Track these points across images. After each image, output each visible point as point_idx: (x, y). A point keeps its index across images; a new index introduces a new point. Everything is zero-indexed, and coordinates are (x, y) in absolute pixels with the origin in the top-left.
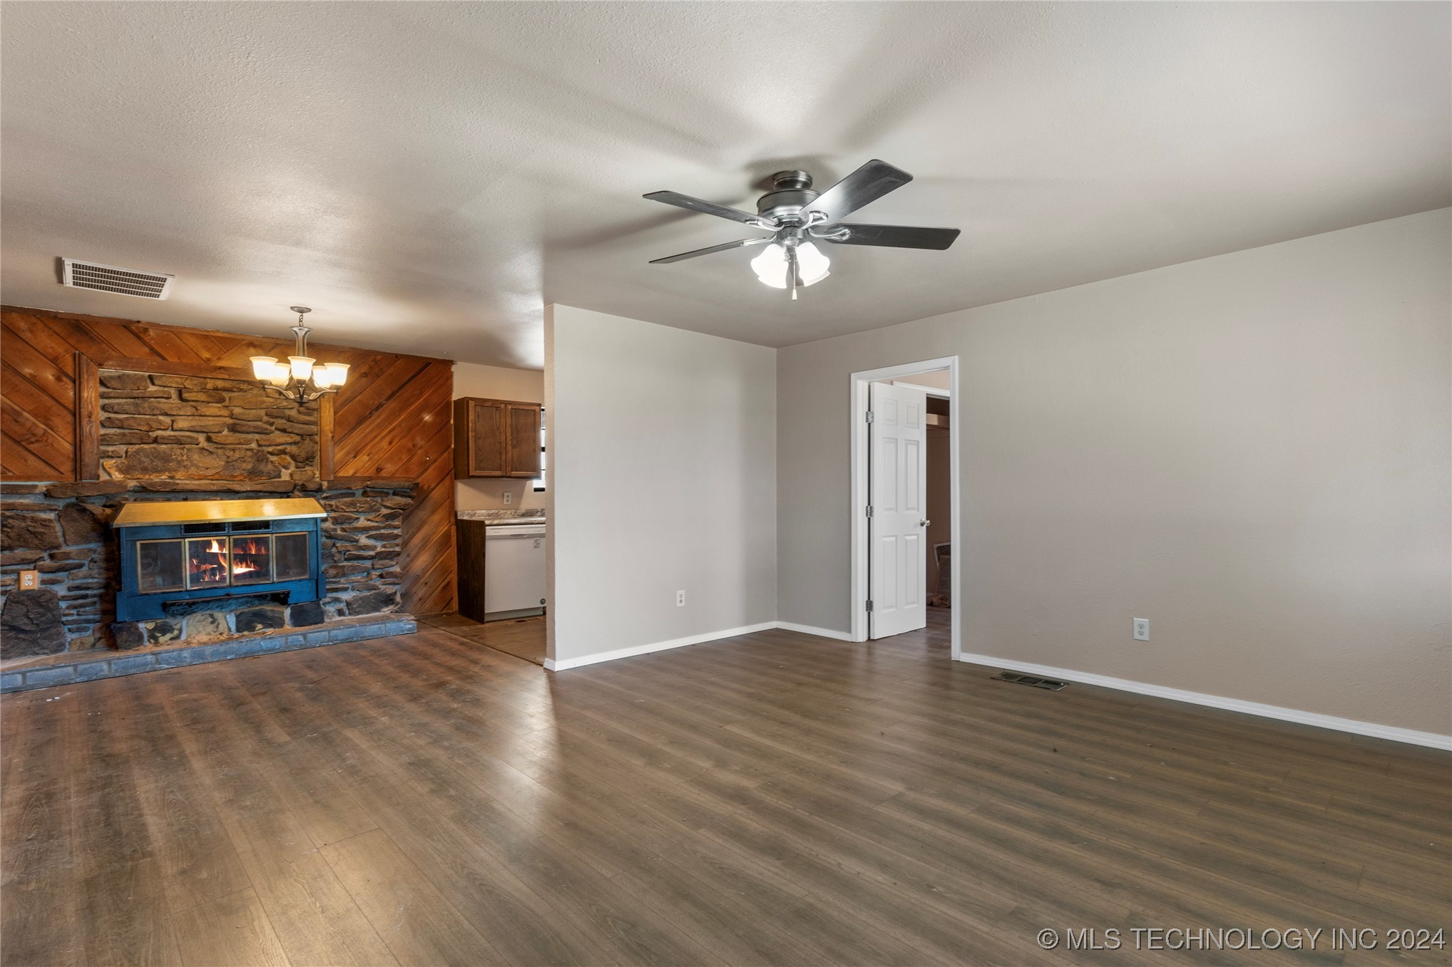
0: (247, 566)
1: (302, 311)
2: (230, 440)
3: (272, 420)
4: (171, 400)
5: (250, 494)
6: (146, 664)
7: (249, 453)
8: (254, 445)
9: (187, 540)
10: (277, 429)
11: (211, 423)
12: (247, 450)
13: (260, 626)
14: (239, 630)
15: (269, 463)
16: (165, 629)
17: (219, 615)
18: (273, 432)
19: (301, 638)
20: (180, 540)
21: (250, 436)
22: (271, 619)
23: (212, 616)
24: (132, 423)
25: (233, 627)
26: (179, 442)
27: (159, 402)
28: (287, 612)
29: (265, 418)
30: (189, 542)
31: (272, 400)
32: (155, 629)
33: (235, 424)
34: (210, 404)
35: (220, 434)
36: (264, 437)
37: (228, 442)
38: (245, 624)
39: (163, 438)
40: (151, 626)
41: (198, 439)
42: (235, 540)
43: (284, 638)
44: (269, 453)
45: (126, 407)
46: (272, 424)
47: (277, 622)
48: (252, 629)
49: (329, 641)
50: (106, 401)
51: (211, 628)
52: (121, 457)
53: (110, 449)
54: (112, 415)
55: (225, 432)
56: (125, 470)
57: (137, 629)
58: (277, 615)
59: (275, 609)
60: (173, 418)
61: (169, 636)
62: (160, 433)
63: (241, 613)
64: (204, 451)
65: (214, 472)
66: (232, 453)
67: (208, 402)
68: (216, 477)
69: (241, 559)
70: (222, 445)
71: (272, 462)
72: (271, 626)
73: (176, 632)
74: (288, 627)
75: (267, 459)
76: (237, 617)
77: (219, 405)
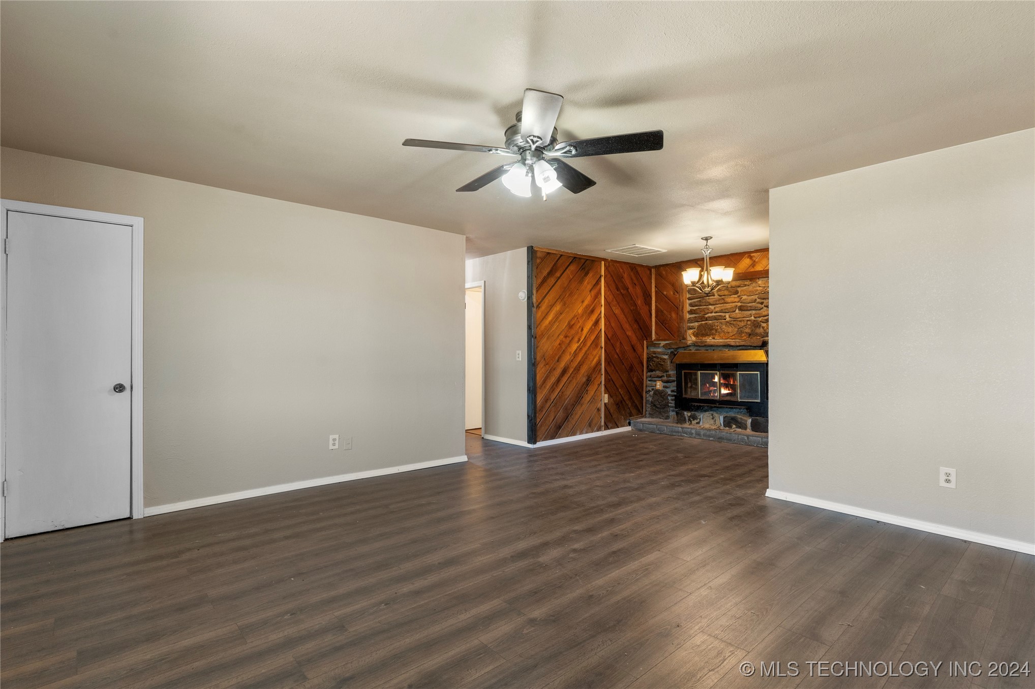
0: (729, 390)
1: (707, 239)
2: (739, 316)
3: (763, 301)
4: (715, 297)
5: (743, 347)
6: (678, 432)
7: (749, 323)
8: (753, 318)
10: (765, 306)
11: (730, 307)
12: (748, 320)
13: (734, 426)
14: (725, 426)
15: (761, 328)
16: (694, 418)
17: (715, 415)
18: (762, 308)
19: (746, 438)
20: (696, 372)
21: (750, 312)
22: (740, 423)
23: (712, 415)
24: (698, 311)
25: (722, 424)
26: (715, 318)
27: (709, 299)
28: (749, 421)
29: (758, 300)
30: (700, 373)
31: (761, 288)
32: (690, 416)
33: (741, 306)
34: (731, 296)
35: (734, 313)
36: (758, 312)
37: (738, 317)
38: (728, 422)
39: (709, 317)
40: (689, 414)
41: (725, 316)
42: (721, 373)
43: (737, 436)
44: (761, 321)
45: (697, 303)
46: (762, 303)
47: (742, 426)
48: (730, 427)
49: (762, 444)
50: (690, 301)
51: (712, 422)
52: (695, 329)
53: (692, 325)
54: (692, 308)
55: (737, 311)
56: (696, 335)
57: (684, 414)
58: (743, 422)
59: (742, 418)
60: (715, 306)
61: (696, 421)
62: (710, 315)
63: (726, 416)
64: (727, 323)
65: (732, 334)
66: (740, 323)
67: (730, 295)
68: (733, 337)
69: (726, 386)
70: (735, 319)
71: (763, 327)
72: (740, 427)
73: (699, 420)
74: (749, 431)
75: (760, 325)
76: (724, 418)
77: (736, 296)
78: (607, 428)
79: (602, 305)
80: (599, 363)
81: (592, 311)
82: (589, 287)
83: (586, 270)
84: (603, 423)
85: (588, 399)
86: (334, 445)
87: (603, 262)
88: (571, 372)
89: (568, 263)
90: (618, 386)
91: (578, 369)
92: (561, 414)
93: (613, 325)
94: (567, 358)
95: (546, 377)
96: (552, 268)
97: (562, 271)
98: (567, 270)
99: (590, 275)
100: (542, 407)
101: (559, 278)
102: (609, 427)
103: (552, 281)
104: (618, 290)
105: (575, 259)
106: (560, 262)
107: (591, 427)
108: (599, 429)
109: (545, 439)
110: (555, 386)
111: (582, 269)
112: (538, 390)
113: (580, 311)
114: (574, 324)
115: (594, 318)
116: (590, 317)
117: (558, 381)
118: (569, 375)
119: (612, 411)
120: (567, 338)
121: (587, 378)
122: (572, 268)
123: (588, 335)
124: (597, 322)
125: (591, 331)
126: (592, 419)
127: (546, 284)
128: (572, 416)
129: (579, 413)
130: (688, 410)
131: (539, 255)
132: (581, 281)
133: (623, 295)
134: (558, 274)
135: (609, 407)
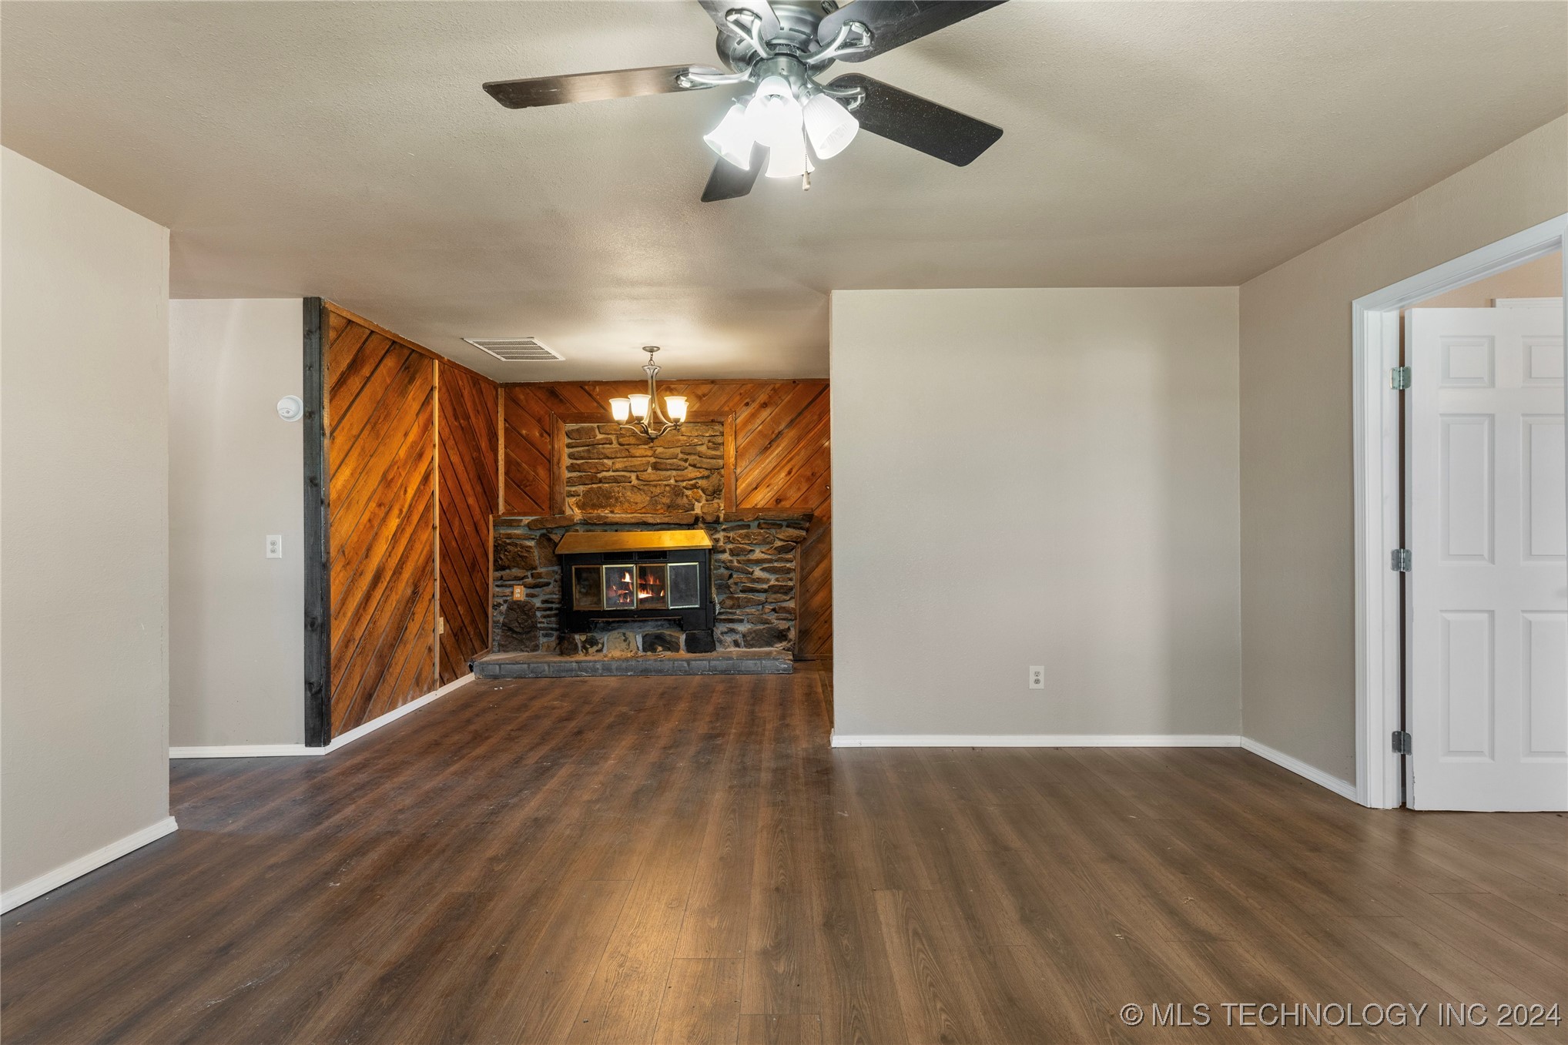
0: (647, 593)
1: (651, 350)
2: (653, 477)
3: (687, 457)
4: (613, 446)
5: (664, 526)
6: (571, 670)
7: (668, 488)
8: (672, 481)
9: (604, 566)
10: (690, 465)
11: (639, 463)
12: (666, 485)
13: (660, 648)
14: (644, 650)
15: (685, 497)
16: (592, 642)
17: (630, 634)
18: (686, 468)
19: (685, 665)
20: (598, 566)
21: (669, 473)
22: (669, 643)
23: (624, 634)
24: (586, 467)
25: (641, 648)
26: (616, 480)
27: (604, 448)
28: (683, 638)
29: (681, 456)
30: (606, 568)
31: (685, 438)
32: (586, 641)
33: (656, 463)
34: (640, 447)
35: (645, 473)
36: (679, 472)
37: (651, 479)
38: (650, 644)
39: (605, 478)
40: (583, 638)
41: (630, 477)
42: (640, 567)
43: (671, 663)
44: (684, 487)
45: (582, 454)
46: (686, 460)
47: (672, 646)
48: (654, 650)
49: (709, 670)
50: (571, 450)
51: (624, 645)
52: (579, 495)
53: (573, 489)
54: (575, 461)
55: (650, 470)
56: (582, 506)
57: (574, 639)
58: (673, 640)
59: (672, 634)
60: (613, 460)
61: (595, 648)
62: (605, 474)
63: (646, 635)
64: (634, 488)
65: (642, 506)
66: (654, 488)
67: (638, 445)
68: (643, 510)
69: (643, 587)
70: (647, 483)
71: (687, 496)
72: (669, 649)
73: (600, 646)
74: (683, 653)
75: (683, 493)
76: (644, 637)
77: (646, 447)
78: (443, 683)
79: (434, 446)
80: (430, 558)
81: (420, 455)
82: (416, 406)
83: (412, 370)
84: (437, 676)
85: (415, 631)
87: (437, 362)
88: (388, 579)
89: (383, 352)
90: (456, 601)
91: (398, 571)
92: (372, 669)
93: (450, 484)
94: (381, 549)
95: (347, 590)
96: (356, 355)
97: (374, 366)
98: (382, 366)
99: (418, 383)
100: (340, 660)
101: (368, 379)
102: (446, 679)
103: (355, 383)
104: (456, 419)
105: (395, 345)
106: (370, 345)
107: (421, 685)
108: (432, 687)
110: (361, 611)
111: (406, 369)
112: (334, 623)
113: (402, 453)
114: (392, 479)
115: (423, 468)
116: (417, 467)
117: (368, 597)
118: (386, 584)
119: (450, 649)
120: (382, 508)
121: (412, 588)
122: (390, 362)
123: (414, 502)
124: (426, 478)
125: (419, 492)
126: (421, 669)
127: (344, 389)
128: (391, 670)
129: (402, 659)
130: (581, 630)
131: (333, 321)
132: (403, 393)
133: (462, 428)
134: (366, 371)
135: (445, 641)
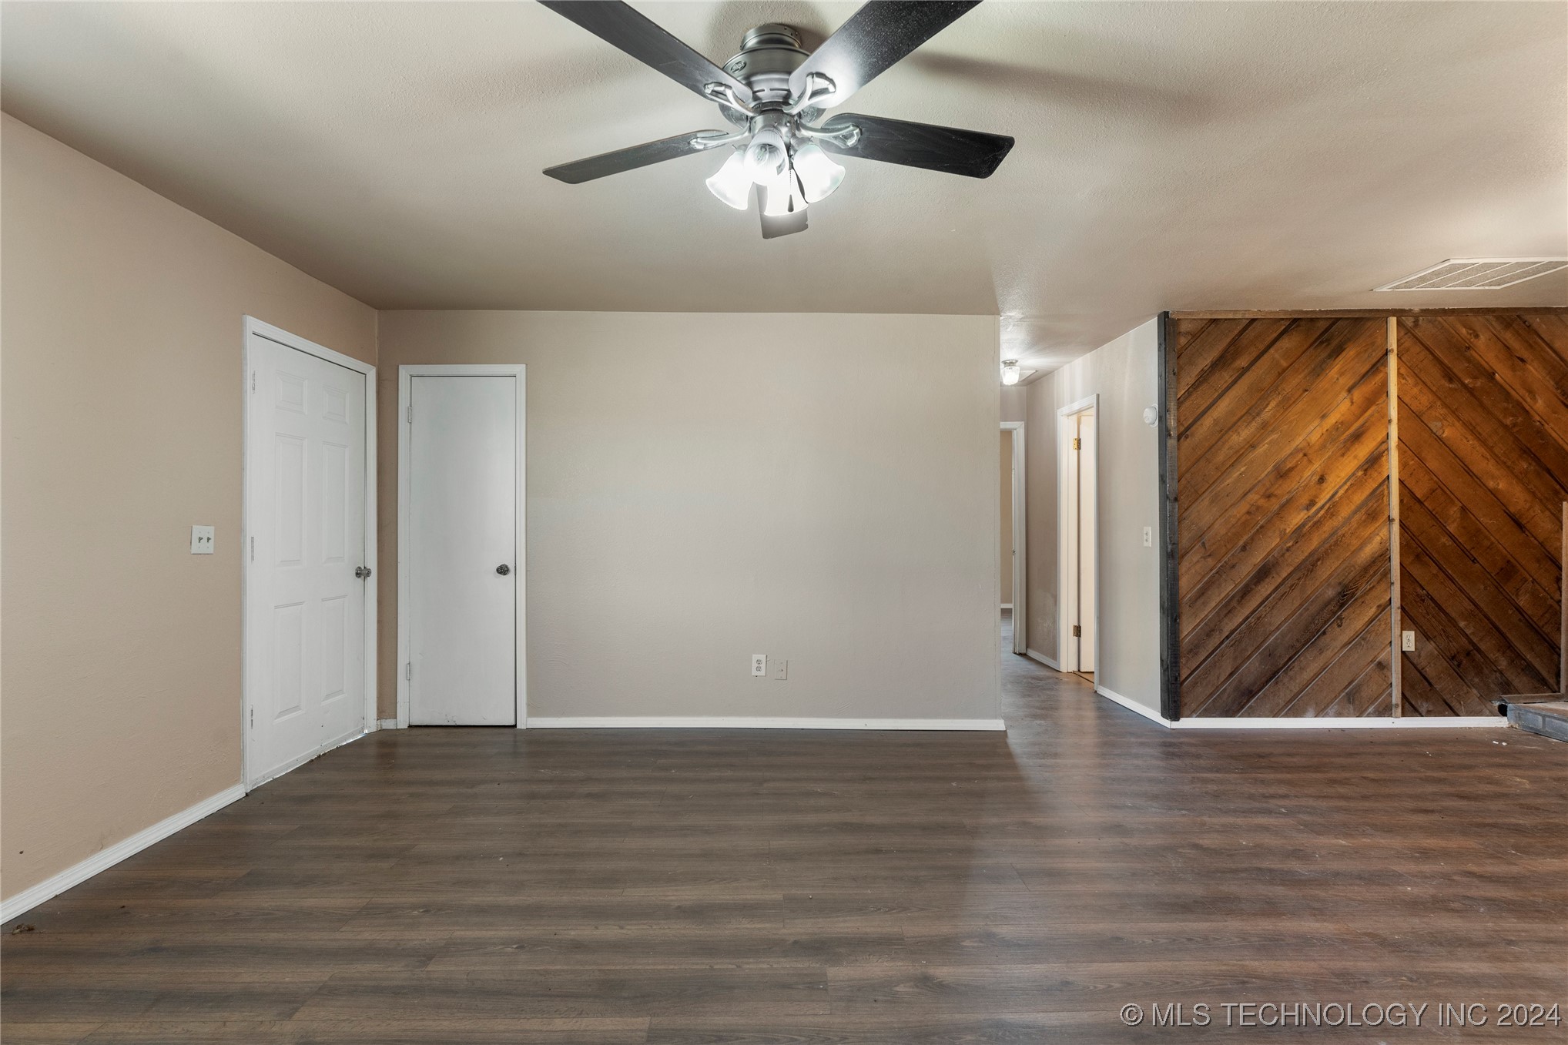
78: (1410, 708)
79: (1390, 421)
80: (1384, 556)
81: (1357, 437)
82: (1346, 381)
83: (1335, 343)
84: (1396, 697)
85: (1345, 638)
86: (759, 669)
87: (1393, 321)
88: (1284, 575)
89: (1275, 335)
90: (1453, 615)
91: (1309, 566)
92: (1253, 667)
93: (1433, 464)
94: (1269, 544)
95: (1206, 583)
96: (1226, 351)
97: (1255, 355)
98: (1272, 350)
99: (1350, 352)
100: (1195, 648)
101: (1244, 371)
102: (1423, 710)
103: (1226, 377)
104: (1451, 381)
105: (1296, 323)
106: (1251, 333)
107: (1354, 701)
108: (1385, 711)
109: (1207, 713)
110: (1234, 603)
111: (1322, 343)
112: (1186, 611)
113: (1315, 438)
114: (1291, 469)
115: (1363, 451)
116: (1348, 449)
117: (1246, 592)
118: (1280, 580)
119: (1430, 672)
120: (1273, 500)
121: (1339, 589)
122: (1285, 343)
123: (1341, 492)
124: (1375, 460)
125: (1355, 483)
126: (1359, 686)
127: (1205, 387)
128: (1291, 673)
129: (1314, 667)
131: (1184, 327)
132: (1318, 371)
133: (1471, 391)
134: (1242, 362)
135: (1422, 662)
